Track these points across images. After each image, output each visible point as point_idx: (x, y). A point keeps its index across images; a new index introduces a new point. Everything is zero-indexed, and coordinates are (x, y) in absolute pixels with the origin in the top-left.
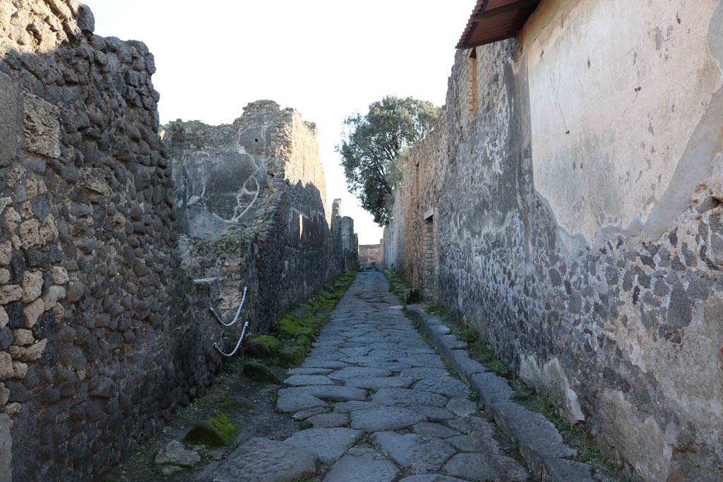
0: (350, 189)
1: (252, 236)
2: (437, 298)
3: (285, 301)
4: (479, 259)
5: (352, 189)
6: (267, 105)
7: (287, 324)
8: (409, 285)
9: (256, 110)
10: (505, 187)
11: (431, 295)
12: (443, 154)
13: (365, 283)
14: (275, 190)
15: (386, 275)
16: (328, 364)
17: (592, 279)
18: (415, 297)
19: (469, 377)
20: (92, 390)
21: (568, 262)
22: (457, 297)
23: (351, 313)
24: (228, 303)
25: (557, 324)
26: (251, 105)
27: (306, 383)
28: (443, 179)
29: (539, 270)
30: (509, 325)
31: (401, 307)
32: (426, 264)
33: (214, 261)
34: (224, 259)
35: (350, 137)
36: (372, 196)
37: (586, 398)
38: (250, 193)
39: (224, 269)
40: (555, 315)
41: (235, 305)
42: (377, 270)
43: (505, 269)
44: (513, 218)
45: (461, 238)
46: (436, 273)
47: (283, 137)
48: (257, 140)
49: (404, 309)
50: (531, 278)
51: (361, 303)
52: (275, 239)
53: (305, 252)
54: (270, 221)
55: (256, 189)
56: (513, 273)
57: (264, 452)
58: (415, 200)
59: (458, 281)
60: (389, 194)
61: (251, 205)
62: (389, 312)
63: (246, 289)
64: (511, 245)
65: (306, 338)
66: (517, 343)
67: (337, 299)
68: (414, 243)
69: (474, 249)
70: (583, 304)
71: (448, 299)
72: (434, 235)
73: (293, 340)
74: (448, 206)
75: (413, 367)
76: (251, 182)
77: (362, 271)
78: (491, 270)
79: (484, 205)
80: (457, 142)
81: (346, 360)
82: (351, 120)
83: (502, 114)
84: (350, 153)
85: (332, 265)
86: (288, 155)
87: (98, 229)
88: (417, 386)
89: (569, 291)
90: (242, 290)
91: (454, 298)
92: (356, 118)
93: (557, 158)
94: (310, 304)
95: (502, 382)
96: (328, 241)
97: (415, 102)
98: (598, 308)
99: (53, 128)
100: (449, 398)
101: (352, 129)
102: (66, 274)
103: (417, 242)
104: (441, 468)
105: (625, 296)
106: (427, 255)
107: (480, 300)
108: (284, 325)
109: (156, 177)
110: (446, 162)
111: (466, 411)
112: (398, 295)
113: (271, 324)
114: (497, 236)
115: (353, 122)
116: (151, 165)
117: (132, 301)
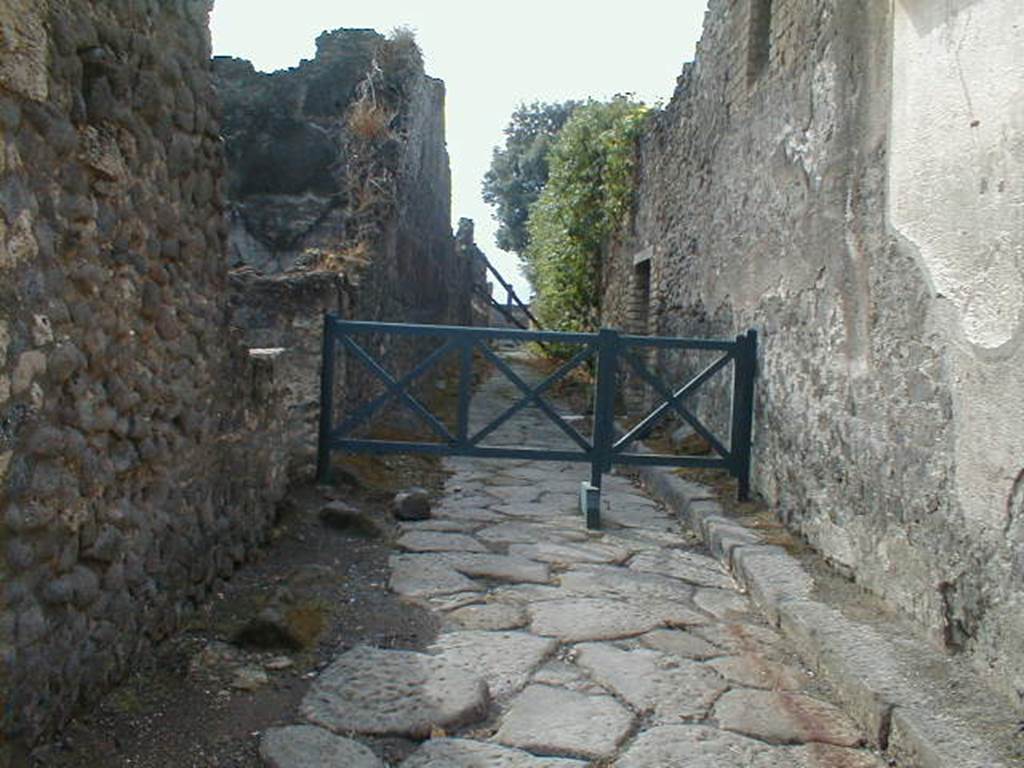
10: (820, 218)
16: (469, 514)
20: (85, 548)
24: (295, 395)
27: (439, 547)
34: (293, 314)
39: (292, 333)
43: (806, 363)
50: (863, 384)
56: (823, 374)
57: (387, 672)
72: (652, 295)
78: (774, 364)
81: (500, 508)
87: (104, 246)
93: (945, 169)
99: (34, 40)
100: (695, 586)
102: (47, 328)
104: (706, 716)
109: (201, 156)
116: (194, 132)
117: (153, 383)
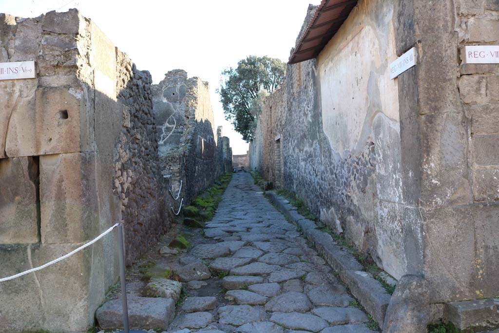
0: (226, 118)
1: (182, 153)
2: (283, 186)
3: (197, 189)
4: (302, 163)
5: (228, 118)
6: (180, 73)
7: (200, 201)
8: (266, 180)
9: (173, 75)
10: (313, 128)
11: (280, 185)
12: (285, 104)
13: (239, 179)
14: (190, 126)
15: (252, 174)
16: (225, 219)
17: (343, 171)
18: (270, 187)
19: (297, 222)
20: (139, 220)
21: (336, 165)
22: (293, 184)
23: (234, 196)
24: (173, 189)
25: (333, 192)
26: (170, 72)
27: (217, 226)
28: (285, 118)
29: (326, 168)
30: (316, 196)
31: (262, 192)
32: (276, 167)
33: (165, 167)
34: (170, 166)
35: (226, 84)
36: (241, 122)
37: (343, 223)
38: (170, 126)
39: (171, 171)
40: (332, 188)
41: (177, 190)
42: (245, 172)
43: (314, 168)
44: (316, 144)
45: (294, 153)
46: (282, 172)
47: (192, 95)
48: (174, 94)
49: (264, 194)
50: (323, 172)
51: (238, 190)
52: (192, 154)
53: (205, 161)
54: (189, 144)
55: (174, 124)
57: (206, 248)
58: (270, 129)
59: (293, 176)
60: (252, 122)
61: (171, 133)
62: (256, 195)
63: (182, 181)
64: (316, 156)
65: (211, 208)
66: (319, 204)
67: (224, 189)
68: (270, 154)
69: (300, 158)
70: (341, 182)
71: (289, 186)
72: (281, 150)
73: (204, 209)
74: (288, 134)
75: (269, 219)
76: (171, 119)
77: (235, 172)
78: (308, 169)
79: (304, 136)
80: (291, 100)
81: (234, 217)
82: (226, 72)
83: (311, 93)
84: (226, 94)
85: (218, 168)
86: (195, 105)
87: (138, 154)
88: (271, 226)
89: (336, 177)
90: (180, 182)
91: (292, 185)
92: (230, 70)
93: (330, 119)
94: (209, 192)
95: (312, 223)
96: (216, 154)
97: (269, 60)
98: (345, 183)
99: (128, 116)
100: (287, 231)
101: (227, 78)
102: (131, 173)
103: (271, 154)
104: (281, 252)
105: (352, 178)
106: (277, 162)
107: (304, 185)
108: (198, 202)
109: (152, 129)
110: (286, 109)
111: (294, 235)
112: (260, 186)
113: (191, 201)
114: (310, 152)
115: (227, 73)
116: (151, 124)
117: (147, 185)
